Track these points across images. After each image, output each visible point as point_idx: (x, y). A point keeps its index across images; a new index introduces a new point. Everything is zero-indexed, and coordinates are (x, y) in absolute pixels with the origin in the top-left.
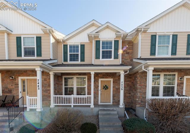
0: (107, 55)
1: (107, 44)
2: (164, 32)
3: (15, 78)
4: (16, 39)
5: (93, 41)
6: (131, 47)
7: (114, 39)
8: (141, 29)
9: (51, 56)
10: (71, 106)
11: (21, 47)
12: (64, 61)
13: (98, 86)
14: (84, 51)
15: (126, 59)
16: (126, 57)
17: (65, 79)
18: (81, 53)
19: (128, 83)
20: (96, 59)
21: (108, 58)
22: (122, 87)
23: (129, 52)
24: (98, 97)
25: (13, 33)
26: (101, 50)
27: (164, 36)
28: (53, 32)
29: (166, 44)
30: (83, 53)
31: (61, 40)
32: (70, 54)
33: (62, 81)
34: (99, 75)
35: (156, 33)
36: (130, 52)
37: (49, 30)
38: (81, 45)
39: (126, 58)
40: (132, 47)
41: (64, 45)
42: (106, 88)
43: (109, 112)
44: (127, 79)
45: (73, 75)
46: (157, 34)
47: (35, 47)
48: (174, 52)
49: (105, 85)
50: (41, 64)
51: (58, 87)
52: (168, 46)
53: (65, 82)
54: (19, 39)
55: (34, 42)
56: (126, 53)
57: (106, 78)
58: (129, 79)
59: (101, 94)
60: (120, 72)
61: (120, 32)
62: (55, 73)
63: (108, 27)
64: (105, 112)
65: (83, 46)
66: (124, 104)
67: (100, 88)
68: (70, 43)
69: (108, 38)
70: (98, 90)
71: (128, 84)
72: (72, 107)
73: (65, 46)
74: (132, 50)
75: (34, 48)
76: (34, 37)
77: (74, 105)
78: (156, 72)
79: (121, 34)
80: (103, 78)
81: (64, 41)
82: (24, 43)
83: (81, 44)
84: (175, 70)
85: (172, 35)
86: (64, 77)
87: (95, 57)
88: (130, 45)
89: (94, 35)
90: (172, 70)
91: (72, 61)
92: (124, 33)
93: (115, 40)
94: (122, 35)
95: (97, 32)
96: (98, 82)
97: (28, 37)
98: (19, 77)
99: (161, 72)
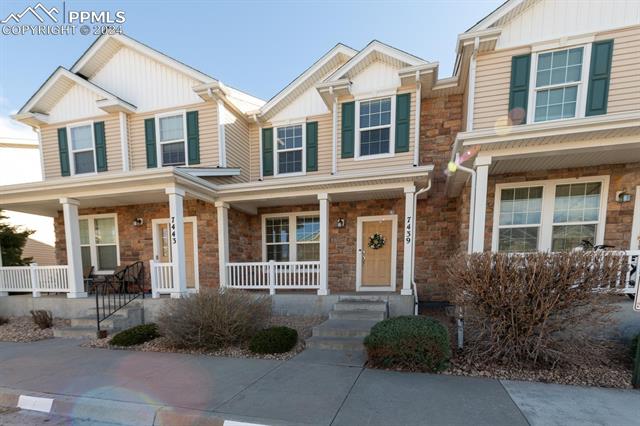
0: (375, 143)
1: (375, 109)
2: (559, 40)
3: (145, 224)
4: (143, 125)
5: (335, 106)
6: (455, 111)
7: (395, 92)
8: (472, 42)
9: (220, 159)
10: (268, 291)
11: (154, 145)
12: (264, 175)
13: (355, 240)
14: (316, 140)
15: (439, 152)
16: (439, 145)
17: (269, 222)
18: (307, 148)
19: (445, 224)
20: (343, 158)
21: (377, 153)
22: (409, 232)
23: (449, 128)
24: (355, 270)
25: (137, 112)
26: (358, 130)
27: (560, 53)
28: (225, 95)
29: (568, 81)
30: (313, 146)
31: (255, 117)
32: (280, 154)
33: (260, 228)
34: (358, 207)
35: (530, 47)
36: (452, 128)
37: (212, 89)
38: (308, 124)
39: (441, 148)
40: (459, 110)
41: (264, 130)
42: (377, 242)
43: (362, 307)
44: (442, 214)
45: (287, 211)
46: (534, 49)
47: (185, 140)
48: (597, 104)
49: (376, 236)
50: (172, 175)
51: (250, 244)
52: (576, 87)
53: (269, 231)
54: (150, 124)
55: (183, 129)
56: (441, 134)
57: (378, 214)
58: (449, 213)
59: (363, 262)
60: (402, 189)
61: (408, 65)
62: (230, 203)
63: (376, 57)
64: (352, 307)
65: (313, 127)
66: (414, 284)
67: (359, 245)
68: (279, 121)
69: (378, 92)
70: (354, 251)
71: (446, 228)
72: (272, 293)
73: (267, 133)
74: (458, 122)
75: (183, 142)
76: (181, 116)
77: (276, 290)
78: (527, 180)
79: (415, 72)
80: (369, 214)
81: (262, 119)
82: (161, 132)
83: (309, 121)
84: (598, 169)
85: (591, 45)
86: (264, 217)
87: (340, 152)
88: (455, 104)
89: (333, 87)
90: (587, 168)
91: (285, 172)
92: (422, 68)
93: (400, 93)
94: (418, 74)
95: (343, 77)
96: (355, 228)
97: (169, 118)
98: (153, 221)
99: (546, 178)
